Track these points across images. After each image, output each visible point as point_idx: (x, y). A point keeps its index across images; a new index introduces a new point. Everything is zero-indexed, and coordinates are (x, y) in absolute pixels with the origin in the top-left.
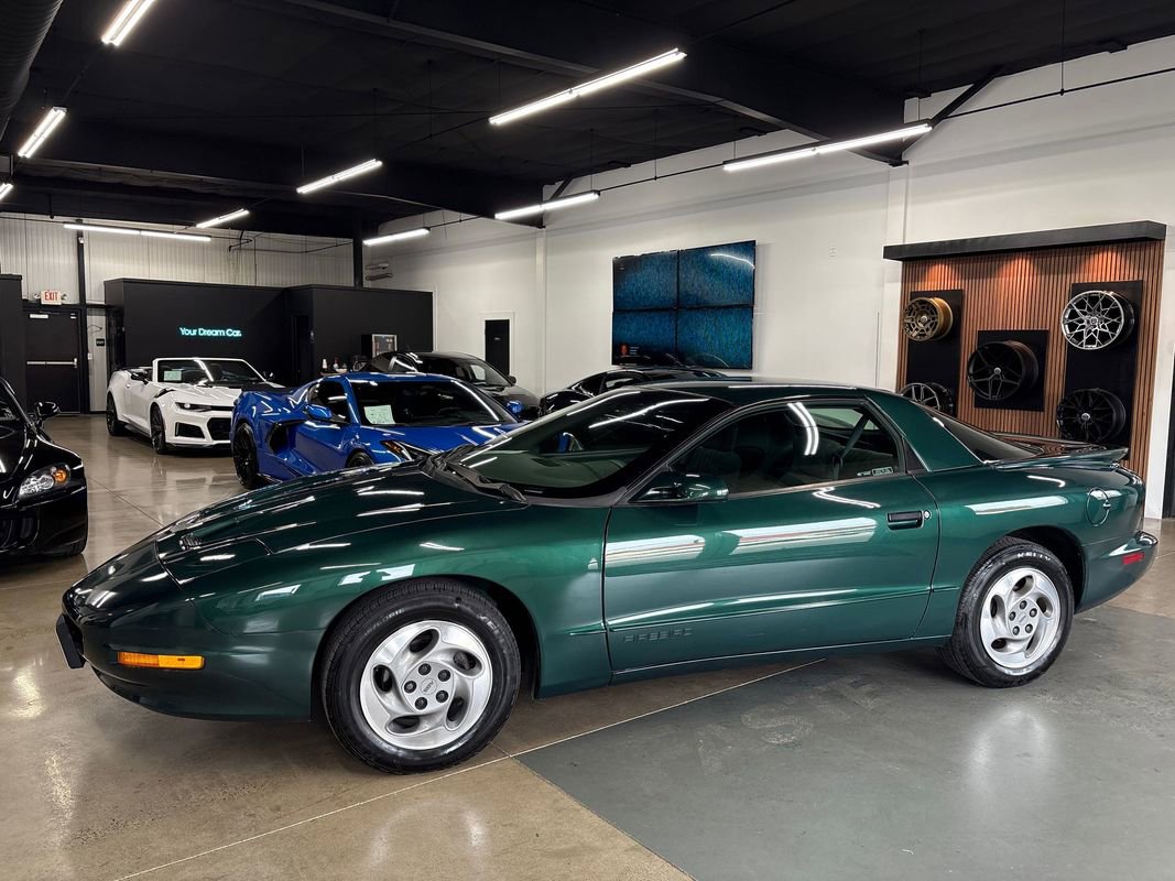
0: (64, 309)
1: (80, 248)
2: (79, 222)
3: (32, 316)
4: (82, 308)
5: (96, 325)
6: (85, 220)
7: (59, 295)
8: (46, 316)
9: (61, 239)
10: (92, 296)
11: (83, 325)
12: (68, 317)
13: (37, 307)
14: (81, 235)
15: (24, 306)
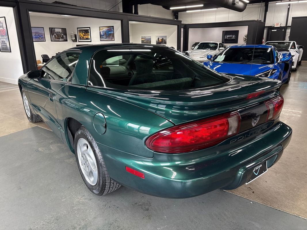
0: (281, 28)
1: (289, 9)
2: (290, 1)
3: (272, 31)
4: (286, 27)
5: (289, 31)
7: (280, 24)
8: (276, 30)
9: (284, 7)
10: (290, 24)
11: (285, 32)
12: (282, 30)
13: (274, 28)
14: (289, 5)
15: (270, 28)
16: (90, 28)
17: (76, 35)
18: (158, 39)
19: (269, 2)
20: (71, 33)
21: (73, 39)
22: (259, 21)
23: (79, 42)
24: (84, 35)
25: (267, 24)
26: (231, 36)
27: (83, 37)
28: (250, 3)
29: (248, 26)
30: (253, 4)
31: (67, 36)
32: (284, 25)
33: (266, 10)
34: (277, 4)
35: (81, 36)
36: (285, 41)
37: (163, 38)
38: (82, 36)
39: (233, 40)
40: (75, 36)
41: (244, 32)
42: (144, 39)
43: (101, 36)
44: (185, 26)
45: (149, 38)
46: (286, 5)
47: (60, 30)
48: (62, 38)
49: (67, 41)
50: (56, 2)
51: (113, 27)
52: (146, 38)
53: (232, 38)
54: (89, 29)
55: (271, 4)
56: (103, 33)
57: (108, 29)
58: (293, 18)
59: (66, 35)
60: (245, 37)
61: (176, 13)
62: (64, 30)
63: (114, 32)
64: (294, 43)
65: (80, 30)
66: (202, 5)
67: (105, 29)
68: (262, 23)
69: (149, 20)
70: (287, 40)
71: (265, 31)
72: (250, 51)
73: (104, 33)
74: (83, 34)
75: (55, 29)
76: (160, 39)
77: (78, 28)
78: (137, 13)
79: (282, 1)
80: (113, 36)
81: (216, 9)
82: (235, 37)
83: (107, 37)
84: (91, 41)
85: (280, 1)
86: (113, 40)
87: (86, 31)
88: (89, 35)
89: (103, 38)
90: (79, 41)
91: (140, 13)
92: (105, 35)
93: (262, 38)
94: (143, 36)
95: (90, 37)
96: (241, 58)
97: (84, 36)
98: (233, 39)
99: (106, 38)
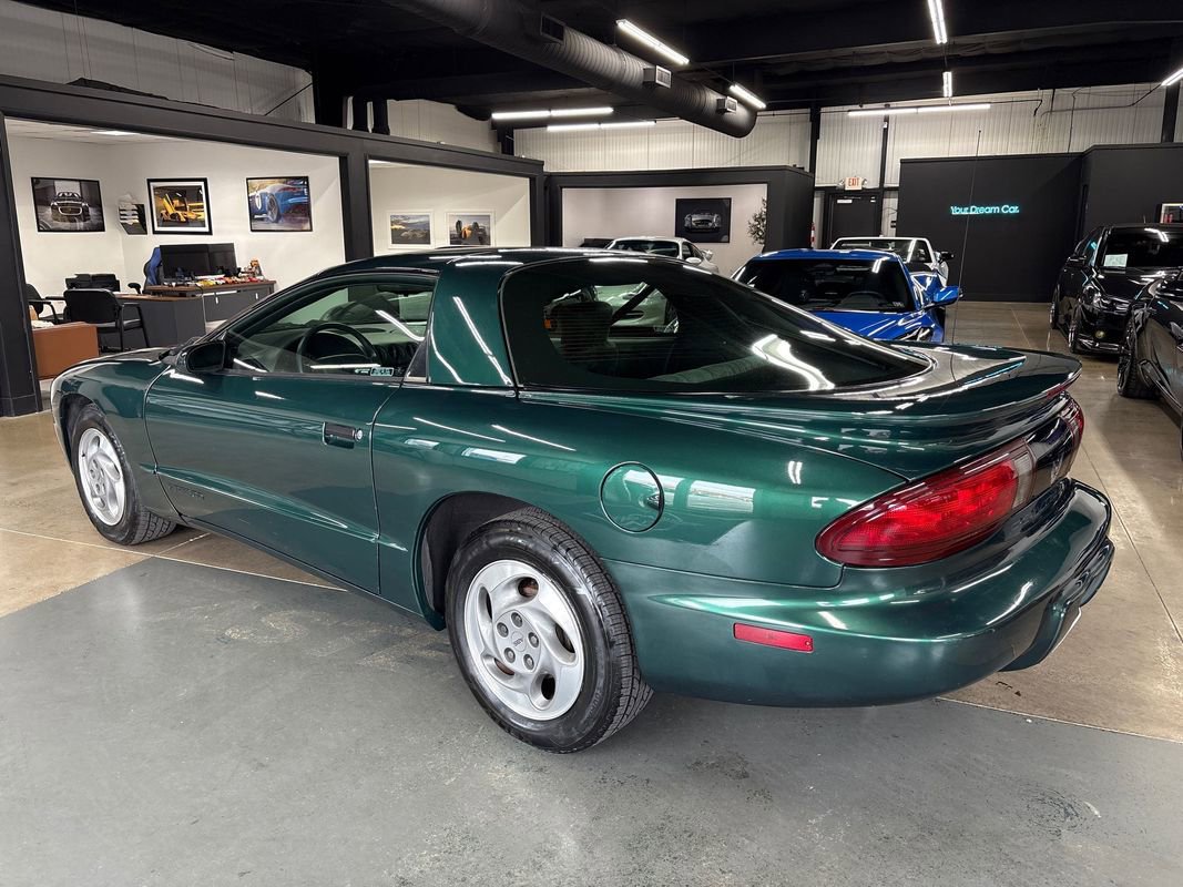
0: (864, 194)
1: (886, 131)
2: (887, 107)
3: (839, 201)
4: (881, 192)
5: (891, 205)
6: (893, 104)
7: (861, 180)
8: (850, 201)
9: (871, 125)
10: (893, 179)
11: (879, 208)
12: (869, 201)
13: (844, 193)
14: (887, 119)
15: (832, 193)
16: (205, 180)
17: (143, 206)
18: (459, 223)
19: (823, 109)
20: (120, 201)
21: (130, 222)
22: (799, 171)
23: (155, 232)
24: (177, 208)
25: (822, 180)
26: (706, 217)
27: (173, 216)
28: (768, 109)
29: (765, 185)
30: (776, 112)
31: (101, 211)
32: (873, 184)
33: (815, 136)
34: (851, 114)
35: (163, 212)
36: (881, 237)
37: (476, 224)
38: (171, 212)
39: (716, 230)
40: (140, 210)
41: (749, 203)
42: (404, 224)
43: (253, 213)
44: (547, 180)
45: (422, 220)
46: (878, 117)
47: (75, 189)
48: (85, 216)
49: (101, 228)
50: (83, 82)
51: (306, 179)
52: (411, 221)
53: (710, 224)
54: (202, 184)
55: (828, 114)
56: (263, 200)
57: (284, 189)
58: (903, 162)
59: (98, 205)
60: (752, 222)
61: (504, 134)
62: (92, 189)
63: (309, 199)
64: (921, 245)
65: (160, 188)
66: (608, 110)
67: (271, 188)
68: (806, 175)
69: (436, 157)
70: (888, 233)
71: (817, 202)
72: (829, 270)
73: (267, 201)
74: (177, 202)
75: (56, 182)
76: (465, 226)
77: (149, 181)
78: (386, 131)
79: (865, 106)
80: (308, 214)
81: (652, 123)
82: (719, 219)
83: (279, 217)
84: (210, 233)
85: (858, 107)
86: (307, 226)
87: (190, 194)
88: (202, 207)
89: (262, 219)
90: (157, 229)
91: (396, 131)
92: (270, 209)
93: (809, 226)
94: (400, 212)
95: (204, 216)
96: (804, 292)
97: (179, 213)
98: (712, 228)
99: (277, 221)
